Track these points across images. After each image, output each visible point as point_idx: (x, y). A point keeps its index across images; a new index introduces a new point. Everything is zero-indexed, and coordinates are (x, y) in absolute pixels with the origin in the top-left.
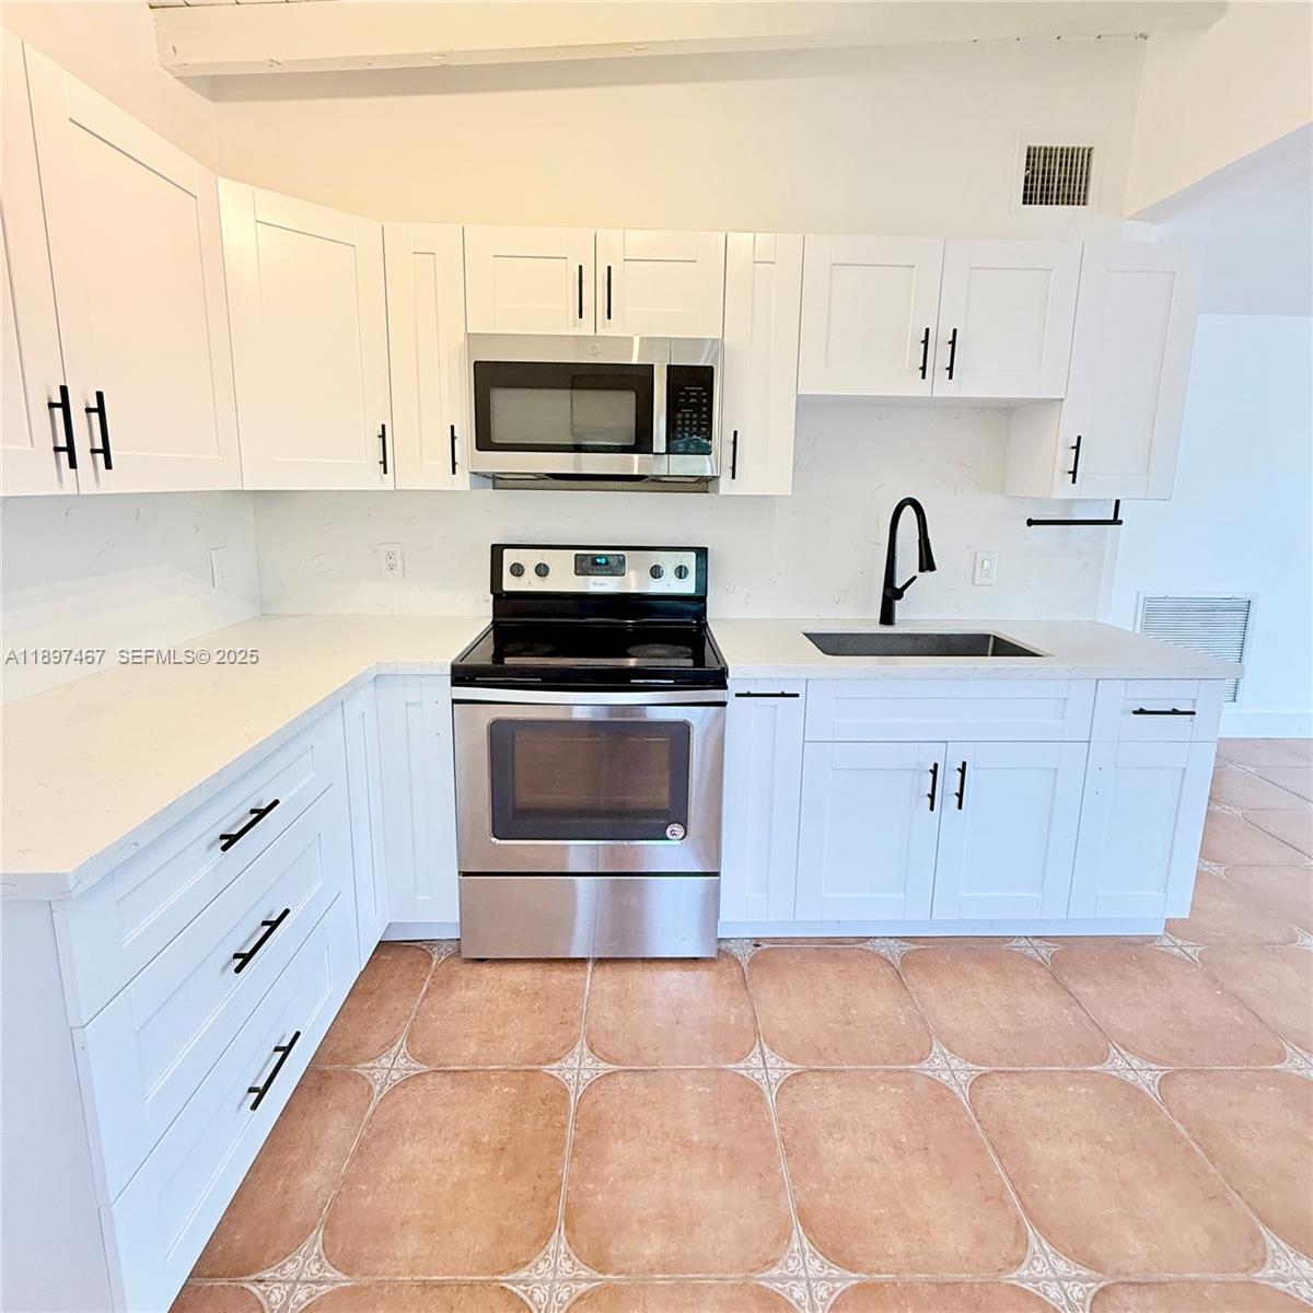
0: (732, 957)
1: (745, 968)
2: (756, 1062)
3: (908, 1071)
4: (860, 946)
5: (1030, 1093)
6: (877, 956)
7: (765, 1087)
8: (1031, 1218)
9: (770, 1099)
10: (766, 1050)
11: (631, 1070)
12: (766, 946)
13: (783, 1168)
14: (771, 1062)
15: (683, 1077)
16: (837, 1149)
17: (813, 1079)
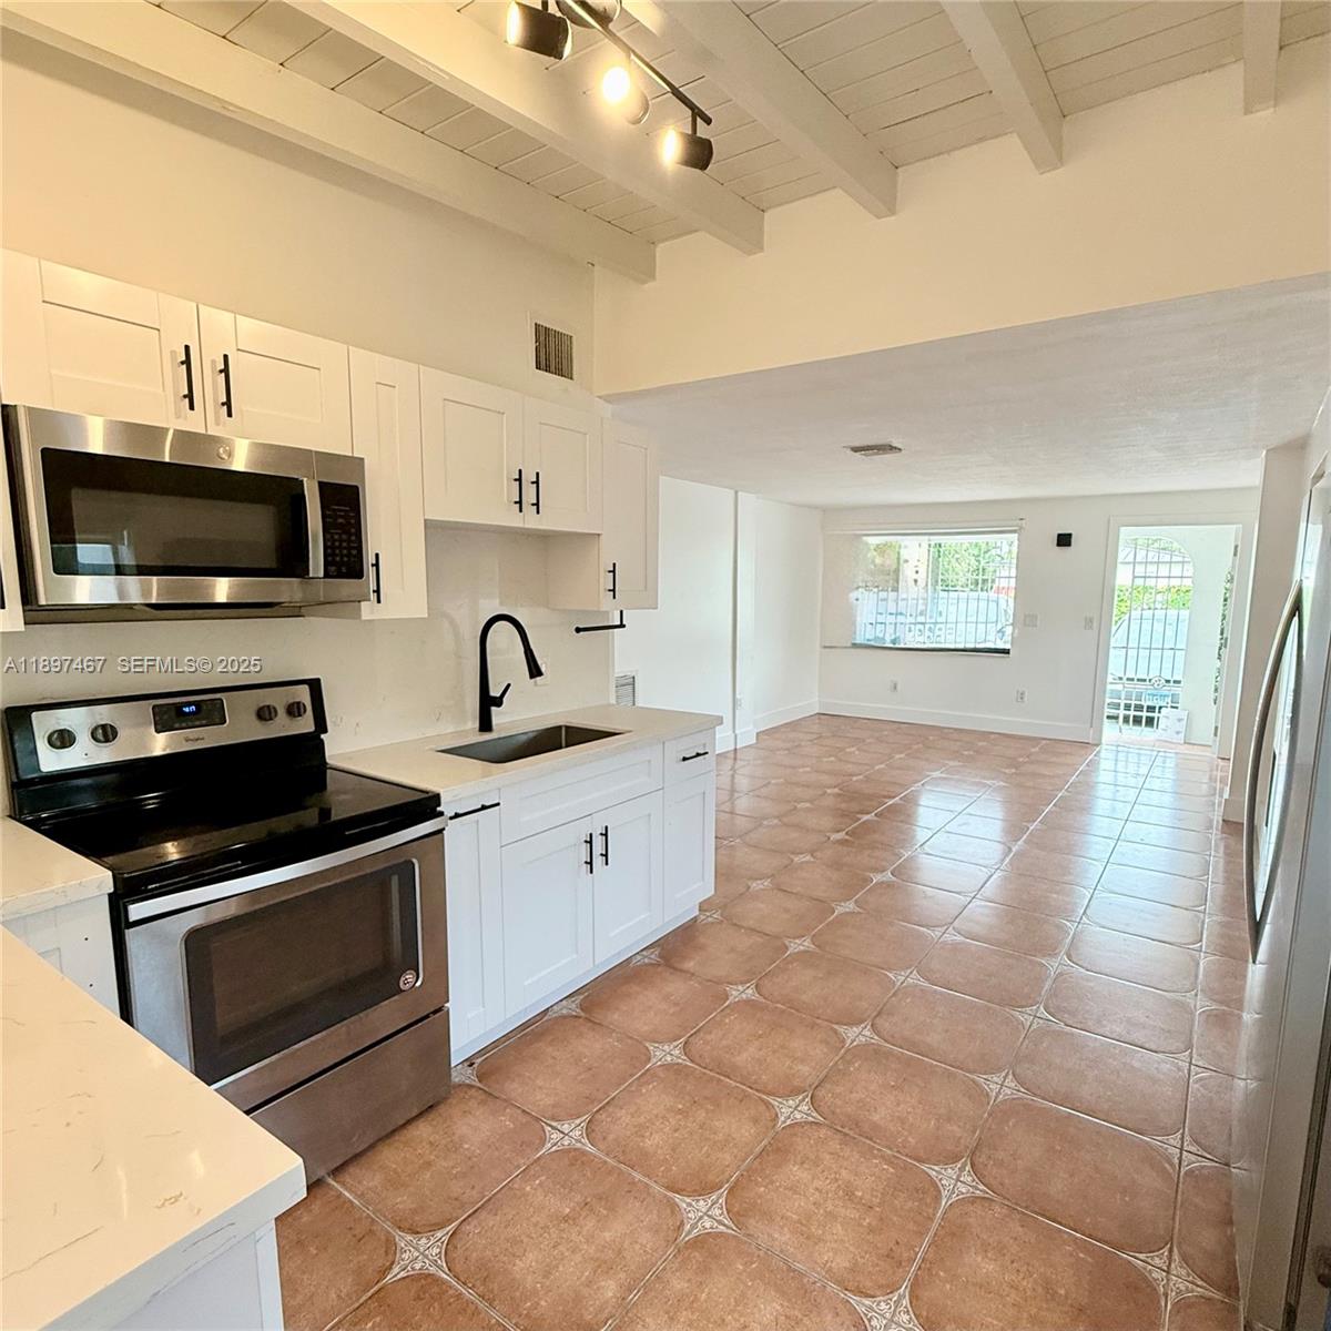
0: (460, 1085)
1: (479, 1085)
2: (556, 1136)
3: (648, 1070)
4: (546, 1018)
5: (713, 1036)
6: (564, 1017)
7: (579, 1145)
8: (764, 1093)
9: (589, 1148)
10: (554, 1124)
11: (469, 1216)
12: (479, 1060)
13: (638, 1176)
14: (566, 1128)
15: (516, 1186)
16: (652, 1142)
17: (603, 1116)
